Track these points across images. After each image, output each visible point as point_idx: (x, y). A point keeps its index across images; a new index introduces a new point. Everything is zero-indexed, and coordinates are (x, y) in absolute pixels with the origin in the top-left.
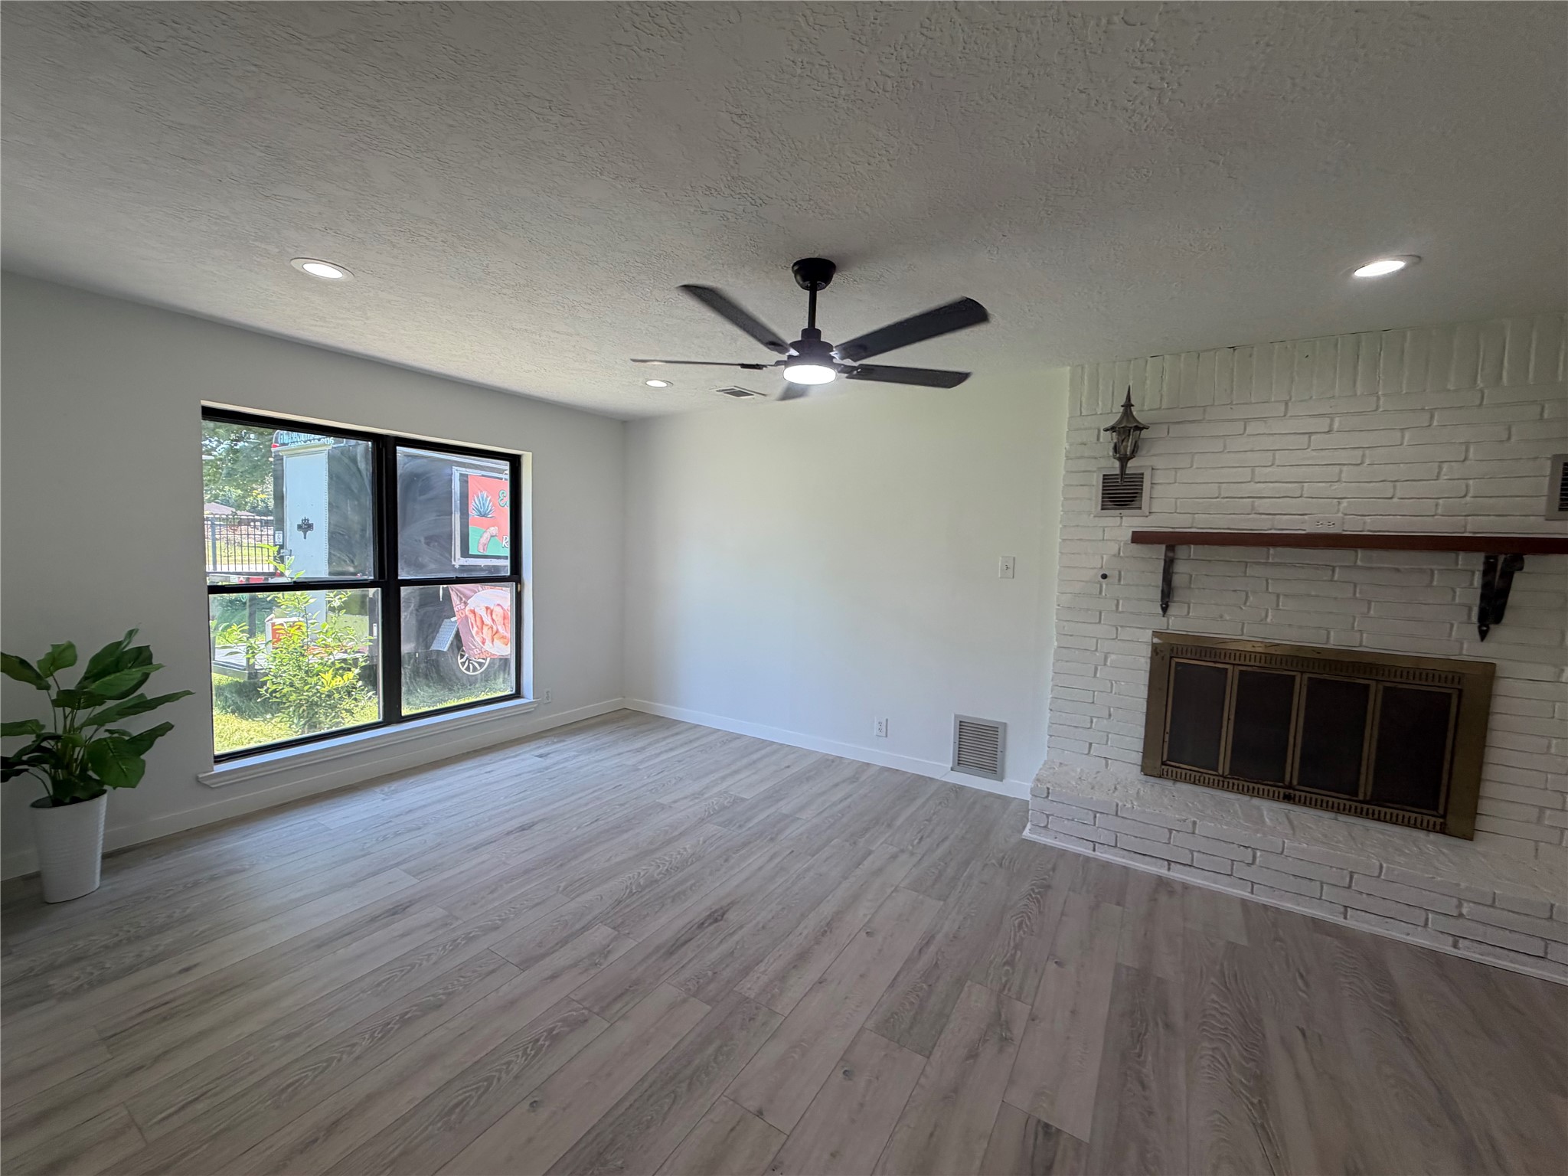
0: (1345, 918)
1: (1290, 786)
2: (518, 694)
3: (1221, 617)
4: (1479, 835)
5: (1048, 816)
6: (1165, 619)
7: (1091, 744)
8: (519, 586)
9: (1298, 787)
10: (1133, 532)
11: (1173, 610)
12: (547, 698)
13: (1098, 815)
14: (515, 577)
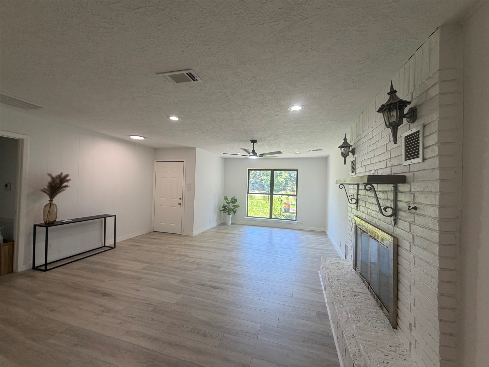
2: (296, 220)
6: (357, 211)
11: (358, 208)
14: (296, 195)
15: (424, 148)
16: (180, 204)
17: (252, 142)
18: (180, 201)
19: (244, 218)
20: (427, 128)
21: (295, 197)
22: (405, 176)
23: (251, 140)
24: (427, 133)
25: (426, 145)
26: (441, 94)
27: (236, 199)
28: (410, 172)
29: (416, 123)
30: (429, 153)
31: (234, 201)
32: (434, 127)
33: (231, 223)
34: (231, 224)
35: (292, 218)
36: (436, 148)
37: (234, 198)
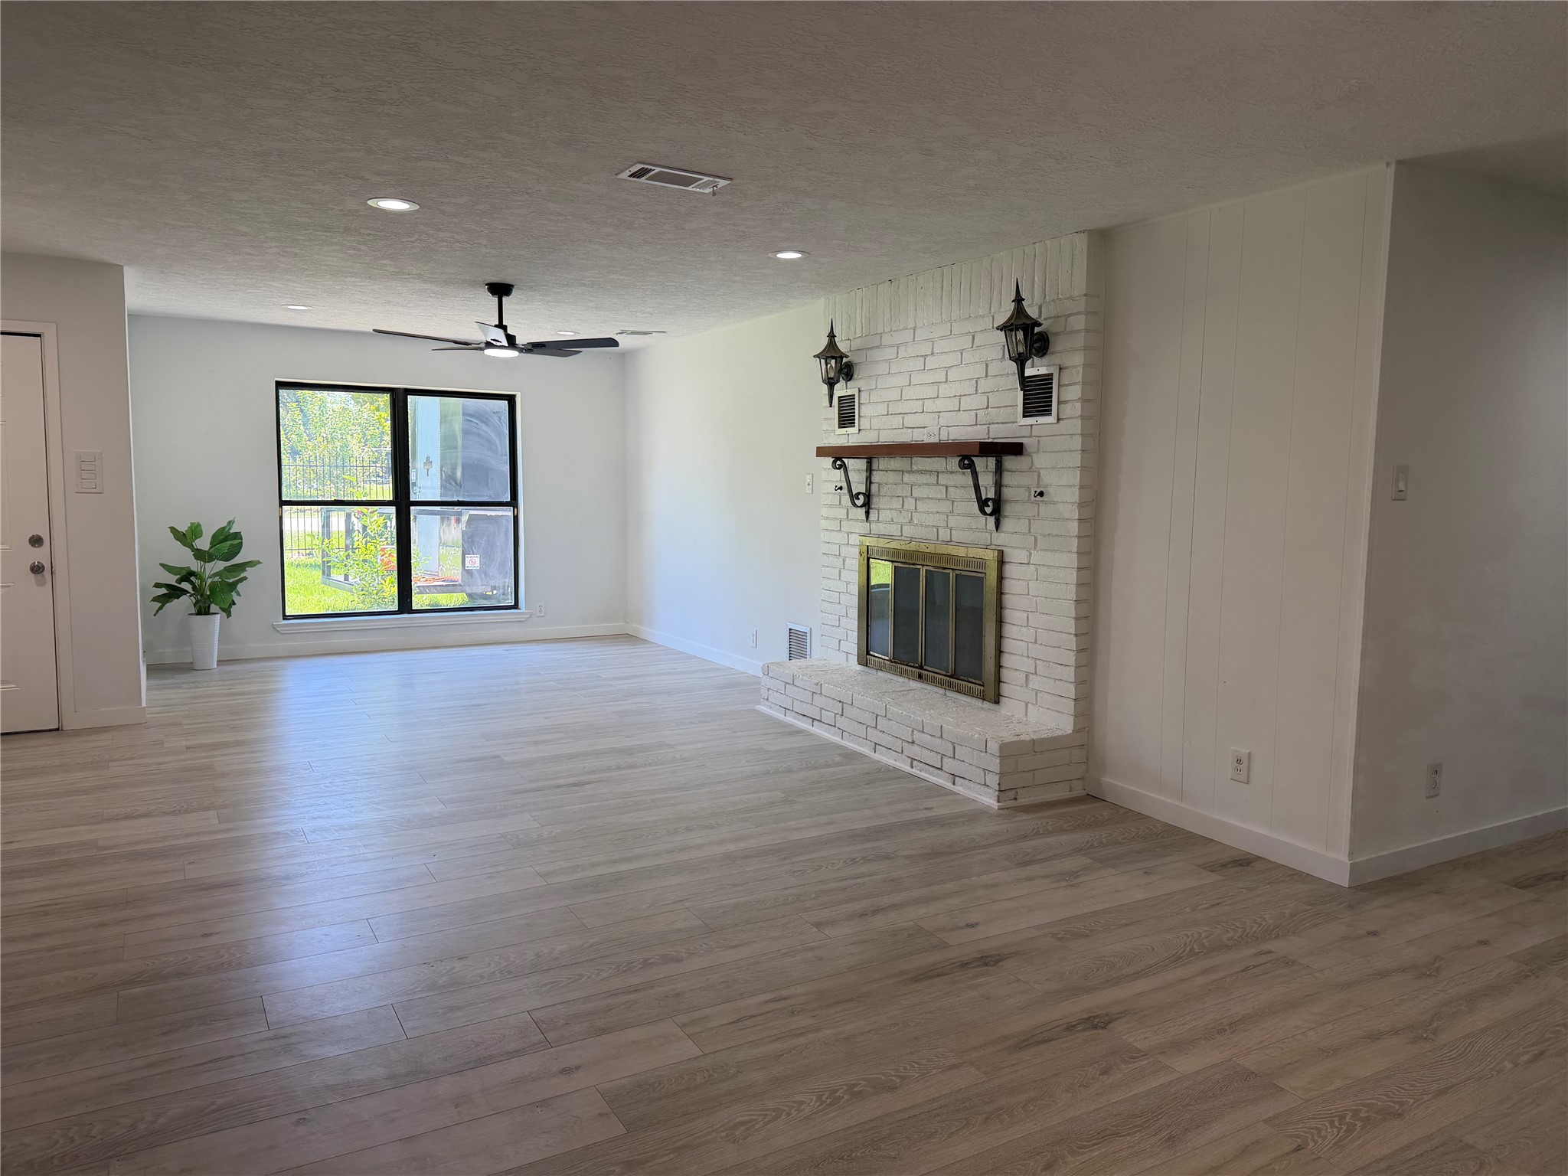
0: (912, 767)
1: (921, 668)
2: (516, 606)
3: (892, 521)
4: (1003, 700)
5: (769, 689)
6: (868, 524)
7: (840, 641)
8: (516, 510)
9: (925, 667)
10: (817, 448)
11: (873, 515)
12: (540, 611)
13: (787, 685)
14: (513, 502)
15: (1059, 403)
16: (37, 569)
17: (493, 293)
18: (40, 555)
19: (273, 625)
20: (1065, 373)
21: (508, 512)
22: (1022, 443)
23: (487, 285)
24: (1065, 381)
25: (1062, 399)
26: (1087, 330)
27: (237, 535)
28: (1031, 436)
29: (1045, 360)
30: (1068, 410)
31: (228, 542)
32: (1076, 375)
33: (218, 661)
34: (220, 662)
35: (499, 602)
36: (1078, 405)
37: (230, 529)
